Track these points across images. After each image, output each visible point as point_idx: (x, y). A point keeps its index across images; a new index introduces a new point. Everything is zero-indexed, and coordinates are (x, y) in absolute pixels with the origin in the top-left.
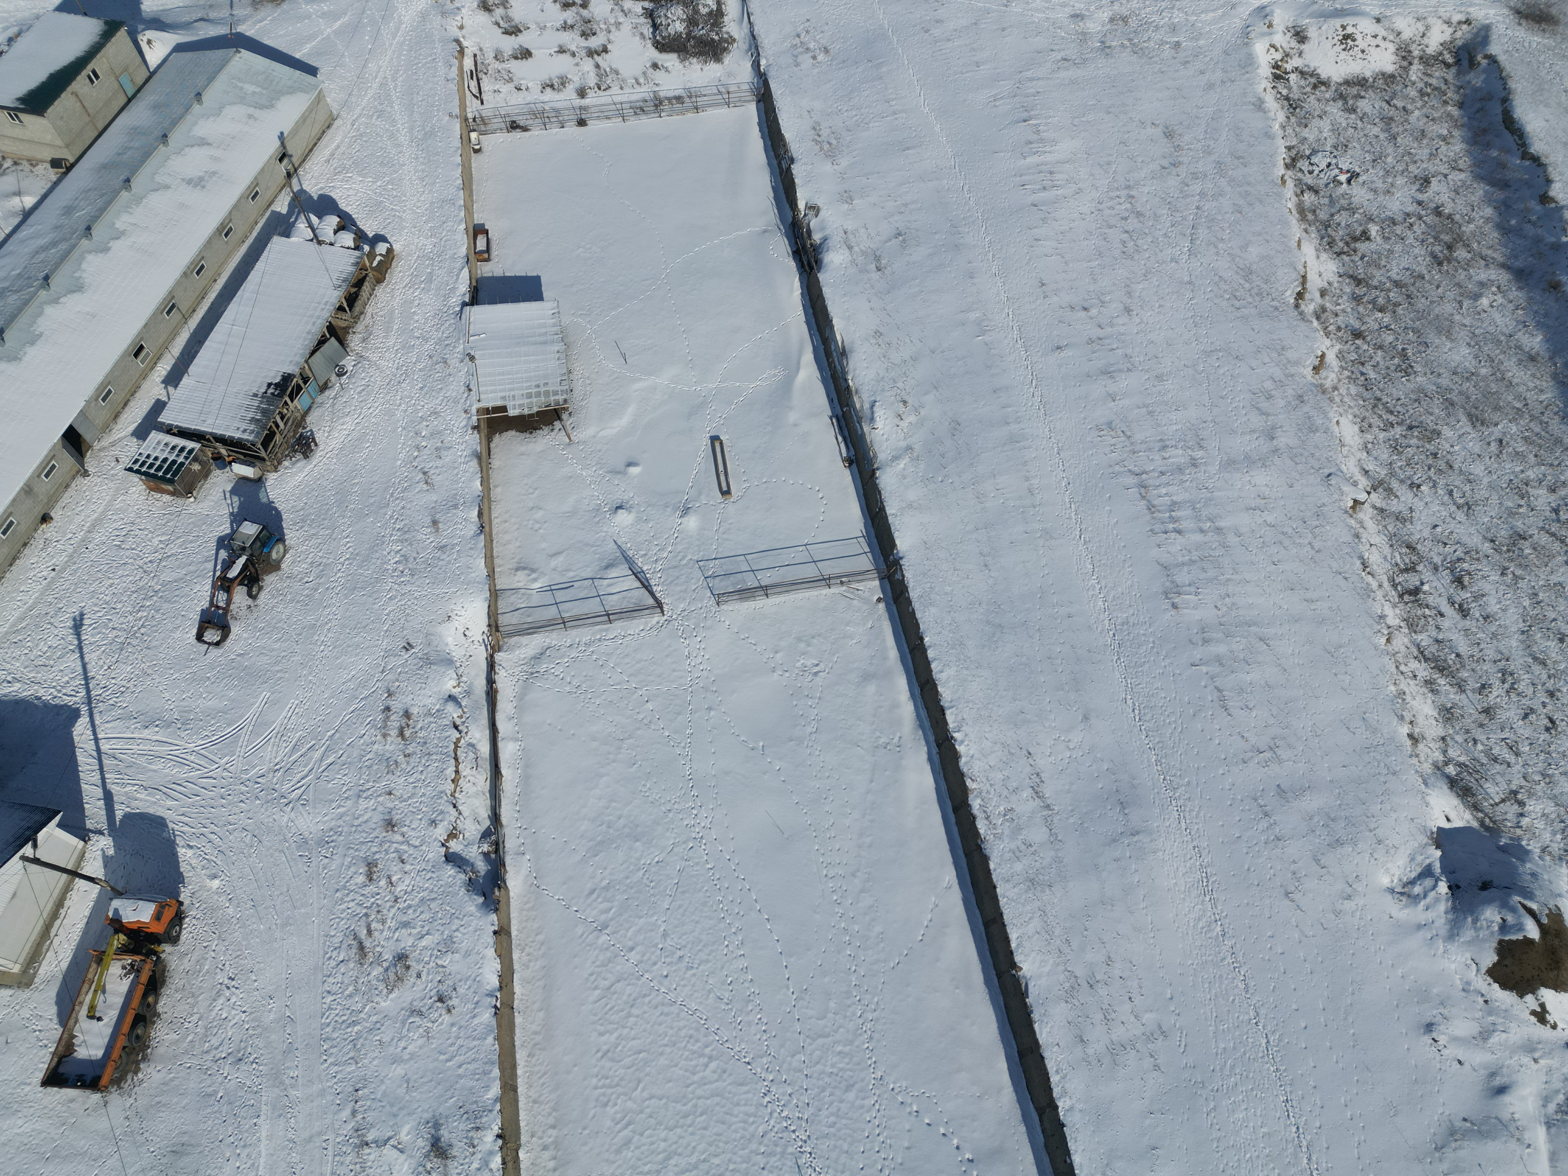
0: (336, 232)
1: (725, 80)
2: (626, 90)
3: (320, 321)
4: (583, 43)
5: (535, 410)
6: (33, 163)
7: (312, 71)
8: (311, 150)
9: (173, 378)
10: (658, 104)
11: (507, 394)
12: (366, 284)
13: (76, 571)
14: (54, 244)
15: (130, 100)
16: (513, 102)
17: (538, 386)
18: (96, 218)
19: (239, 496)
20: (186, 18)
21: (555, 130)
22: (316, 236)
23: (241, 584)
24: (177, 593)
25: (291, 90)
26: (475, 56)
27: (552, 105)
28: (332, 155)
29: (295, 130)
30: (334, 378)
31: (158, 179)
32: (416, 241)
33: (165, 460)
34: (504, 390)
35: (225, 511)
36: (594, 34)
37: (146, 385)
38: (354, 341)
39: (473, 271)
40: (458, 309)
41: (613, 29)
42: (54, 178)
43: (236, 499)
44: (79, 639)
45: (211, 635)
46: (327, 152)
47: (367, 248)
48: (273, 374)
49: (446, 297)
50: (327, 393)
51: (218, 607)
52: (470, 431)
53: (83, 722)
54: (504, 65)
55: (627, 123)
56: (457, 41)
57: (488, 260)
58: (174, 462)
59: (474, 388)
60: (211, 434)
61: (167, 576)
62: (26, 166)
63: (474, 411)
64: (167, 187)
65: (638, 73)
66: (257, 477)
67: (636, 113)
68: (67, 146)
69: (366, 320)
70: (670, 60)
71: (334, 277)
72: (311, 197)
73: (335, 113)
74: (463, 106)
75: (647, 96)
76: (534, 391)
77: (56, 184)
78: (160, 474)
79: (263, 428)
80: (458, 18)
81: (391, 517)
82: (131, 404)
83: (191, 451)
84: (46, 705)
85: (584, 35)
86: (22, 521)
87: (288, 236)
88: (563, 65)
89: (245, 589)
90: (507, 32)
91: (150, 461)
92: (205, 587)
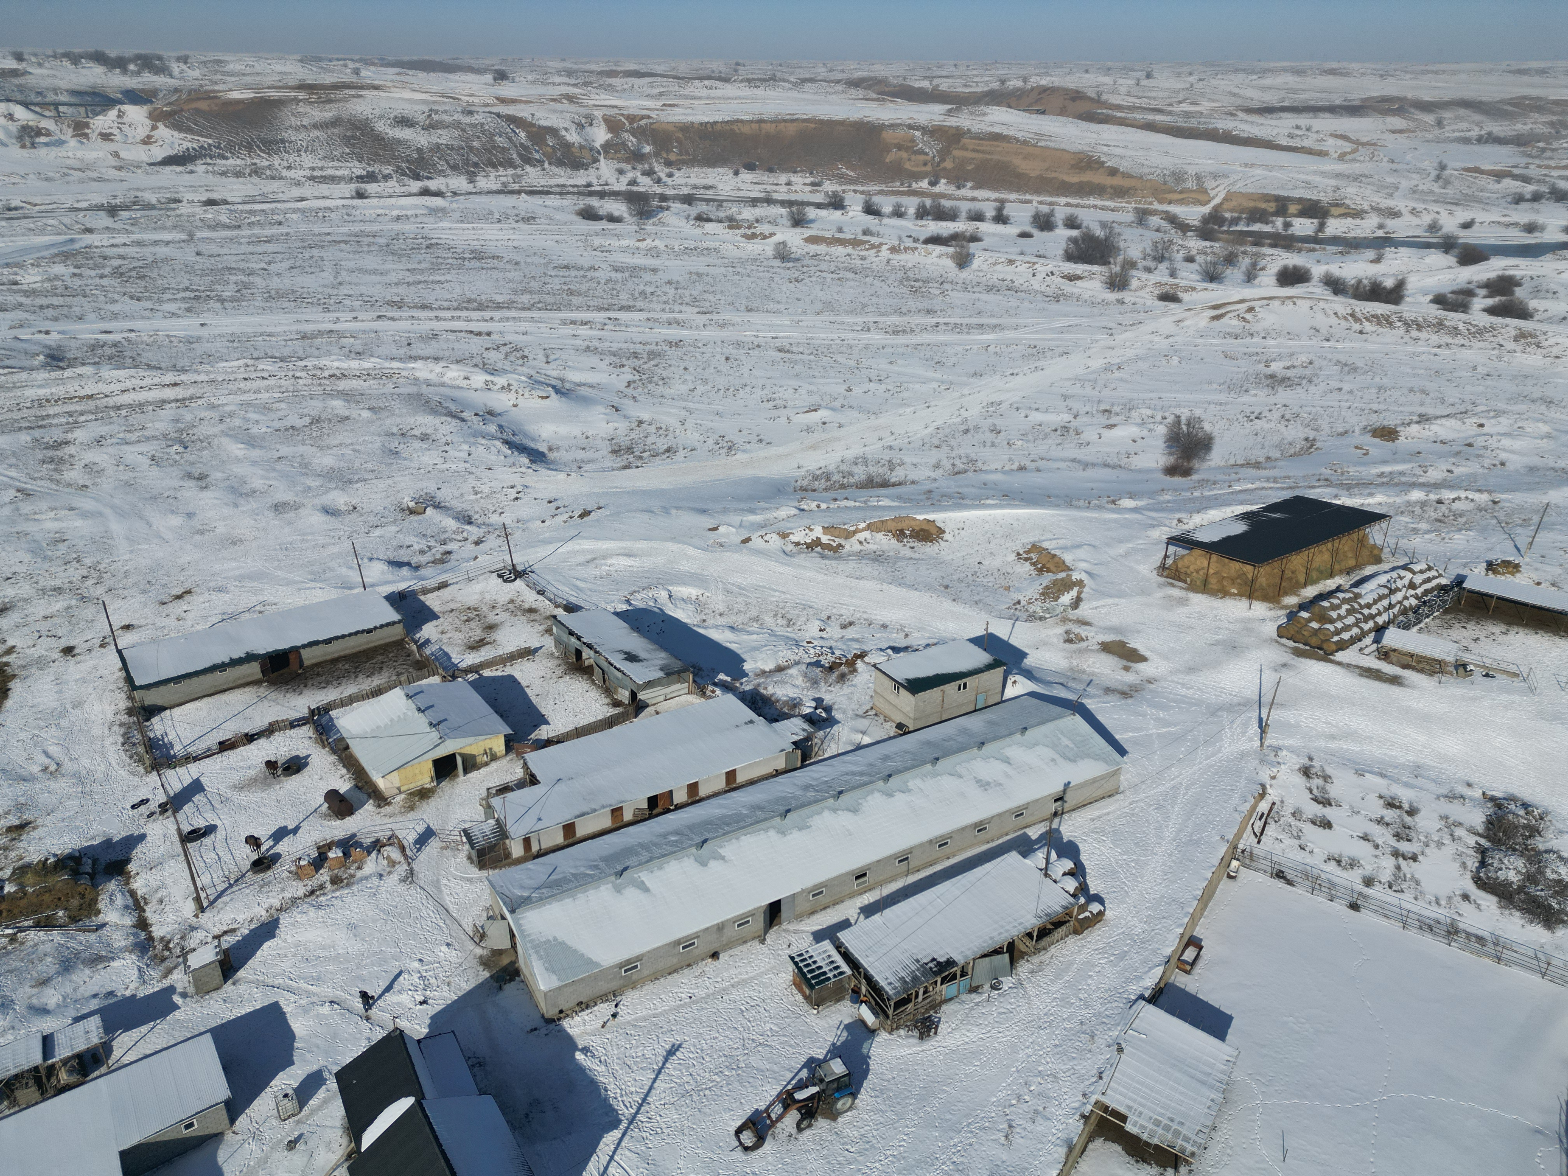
0: (1064, 874)
1: (1548, 949)
2: (1419, 903)
3: (1006, 935)
4: (1393, 842)
5: (1155, 1141)
6: (887, 719)
7: (1122, 751)
8: (1084, 805)
9: (869, 911)
10: (1452, 932)
11: (1136, 1106)
12: (1064, 928)
13: (703, 1009)
14: (861, 774)
15: (975, 711)
16: (1290, 856)
17: (1172, 1120)
18: (899, 772)
19: (850, 1034)
20: (1052, 679)
21: (1320, 900)
22: (1046, 868)
23: (799, 1110)
24: (751, 1080)
25: (1097, 757)
26: (1274, 804)
27: (1330, 876)
28: (1100, 817)
29: (1082, 786)
30: (987, 987)
31: (958, 768)
32: (1129, 918)
33: (820, 968)
34: (1134, 1101)
35: (831, 1039)
36: (1409, 840)
37: (848, 903)
38: (1023, 968)
39: (1168, 974)
40: (1133, 997)
41: (1432, 845)
42: (892, 734)
43: (845, 1034)
44: (664, 1064)
45: (748, 1138)
46: (1097, 813)
47: (1082, 900)
48: (941, 953)
49: (1128, 981)
50: (973, 996)
51: (769, 1116)
52: (1077, 1117)
53: (616, 1134)
54: (1298, 823)
55: (1407, 932)
56: (1263, 786)
57: (1188, 972)
58: (825, 973)
59: (1106, 1079)
60: (865, 969)
61: (754, 1061)
62: (881, 719)
63: (1093, 1099)
64: (961, 777)
65: (1443, 893)
66: (873, 1028)
67: (1421, 928)
68: (915, 719)
69: (1044, 957)
70: (1489, 901)
71: (1041, 907)
72: (1062, 838)
73: (1122, 788)
74: (1239, 835)
75: (1442, 919)
76: (1165, 1121)
77: (890, 738)
78: (809, 976)
79: (905, 990)
80: (1275, 770)
81: (955, 1145)
82: (829, 910)
83: (841, 973)
84: (606, 1100)
85: (1398, 836)
86: (702, 947)
87: (1024, 857)
88: (1363, 850)
89: (799, 1116)
90: (1316, 800)
91: (810, 961)
92: (772, 1091)
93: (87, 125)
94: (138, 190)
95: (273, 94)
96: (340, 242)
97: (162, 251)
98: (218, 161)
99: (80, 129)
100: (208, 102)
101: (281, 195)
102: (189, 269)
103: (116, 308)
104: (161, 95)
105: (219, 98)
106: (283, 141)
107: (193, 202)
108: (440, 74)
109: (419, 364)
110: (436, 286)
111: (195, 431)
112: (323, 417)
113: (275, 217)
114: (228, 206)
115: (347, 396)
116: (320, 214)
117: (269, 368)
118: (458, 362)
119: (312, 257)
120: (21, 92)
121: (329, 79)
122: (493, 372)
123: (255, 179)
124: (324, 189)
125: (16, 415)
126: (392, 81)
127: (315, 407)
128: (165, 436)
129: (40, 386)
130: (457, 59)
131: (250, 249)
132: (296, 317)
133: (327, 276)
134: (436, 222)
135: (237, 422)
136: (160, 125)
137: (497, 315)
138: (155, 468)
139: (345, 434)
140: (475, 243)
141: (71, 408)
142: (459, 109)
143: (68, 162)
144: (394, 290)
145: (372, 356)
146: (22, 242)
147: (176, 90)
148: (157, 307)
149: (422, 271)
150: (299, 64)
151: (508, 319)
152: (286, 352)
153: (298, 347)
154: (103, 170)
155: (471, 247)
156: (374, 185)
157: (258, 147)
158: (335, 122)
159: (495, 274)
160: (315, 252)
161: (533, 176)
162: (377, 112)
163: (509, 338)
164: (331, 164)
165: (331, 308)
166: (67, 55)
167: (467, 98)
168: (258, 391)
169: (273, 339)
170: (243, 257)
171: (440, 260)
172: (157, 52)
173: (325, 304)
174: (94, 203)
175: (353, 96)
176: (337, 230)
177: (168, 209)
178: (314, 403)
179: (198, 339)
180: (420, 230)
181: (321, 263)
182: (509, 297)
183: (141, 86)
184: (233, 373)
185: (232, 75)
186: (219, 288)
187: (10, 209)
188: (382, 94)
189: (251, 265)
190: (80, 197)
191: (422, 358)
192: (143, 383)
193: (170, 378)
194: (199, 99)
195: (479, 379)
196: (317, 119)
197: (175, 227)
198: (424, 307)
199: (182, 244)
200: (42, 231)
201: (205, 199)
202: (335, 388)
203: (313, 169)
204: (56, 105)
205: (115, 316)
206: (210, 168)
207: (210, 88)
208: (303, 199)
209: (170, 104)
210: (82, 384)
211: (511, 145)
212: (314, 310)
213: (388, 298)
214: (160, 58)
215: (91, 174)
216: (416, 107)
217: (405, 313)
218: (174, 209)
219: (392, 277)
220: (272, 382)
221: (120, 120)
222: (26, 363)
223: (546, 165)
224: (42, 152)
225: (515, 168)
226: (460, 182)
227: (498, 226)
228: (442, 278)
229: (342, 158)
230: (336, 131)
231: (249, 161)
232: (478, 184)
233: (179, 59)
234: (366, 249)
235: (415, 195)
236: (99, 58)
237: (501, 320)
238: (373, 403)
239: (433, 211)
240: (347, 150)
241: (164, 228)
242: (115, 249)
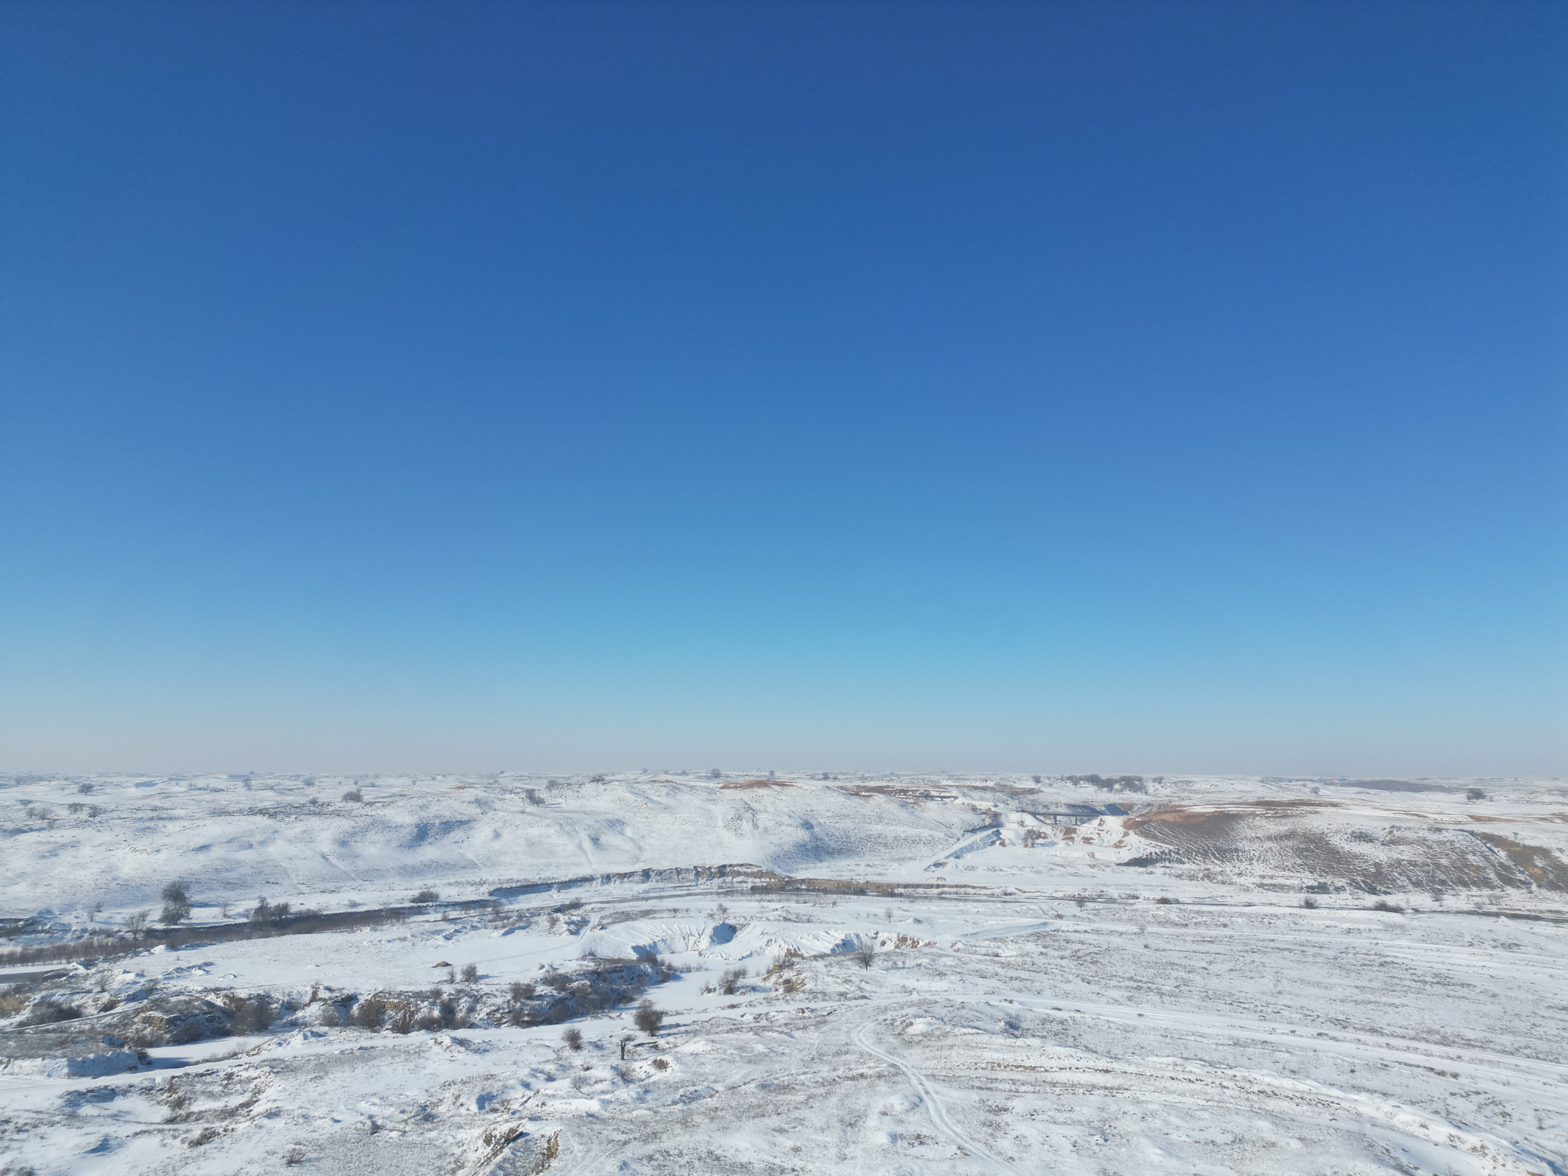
93: (1074, 831)
94: (1104, 885)
95: (1233, 809)
96: (1283, 950)
97: (1116, 941)
98: (1176, 865)
99: (1069, 834)
100: (1174, 814)
101: (1229, 899)
102: (1136, 960)
103: (1068, 987)
104: (1136, 808)
105: (1184, 811)
106: (1237, 850)
107: (1148, 899)
108: (1405, 793)
109: (1363, 1097)
110: (1389, 1009)
111: (1117, 1124)
112: (1247, 1137)
113: (1221, 919)
114: (1179, 906)
115: (1274, 1117)
116: (1266, 920)
117: (1197, 1071)
118: (1413, 1103)
119: (1253, 962)
120: (1033, 805)
121: (1287, 797)
122: (1461, 1125)
123: (1206, 883)
124: (1272, 897)
125: (973, 1074)
126: (1352, 799)
127: (1239, 1124)
128: (1089, 1123)
129: (996, 1050)
130: (1425, 779)
131: (1194, 947)
132: (1230, 1021)
133: (1267, 983)
134: (1392, 939)
135: (1158, 1123)
136: (1131, 832)
137: (1467, 1053)
138: (1074, 1155)
139: (1269, 1163)
140: (1440, 966)
141: (1016, 1076)
142: (1425, 827)
143: (1055, 859)
144: (1339, 1007)
145: (1308, 1077)
146: (1009, 921)
147: (1149, 805)
148: (1103, 992)
149: (1373, 990)
150: (1260, 784)
151: (1481, 1061)
152: (1216, 1057)
153: (1229, 1053)
154: (1080, 867)
155: (1434, 971)
156: (1326, 896)
157: (1213, 854)
158: (1290, 836)
159: (1465, 1004)
160: (1257, 957)
161: (1515, 898)
162: (1334, 827)
163: (1482, 1086)
164: (1281, 874)
165: (1268, 1017)
166: (1070, 778)
167: (1435, 816)
168: (1182, 1094)
169: (1204, 1040)
170: (1186, 954)
171: (1395, 981)
172: (1139, 775)
173: (1261, 1011)
174: (1068, 893)
175: (1310, 812)
176: (1281, 937)
177: (1126, 904)
178: (1239, 1119)
179: (1134, 1029)
180: (1373, 946)
181: (1261, 968)
182: (1483, 1034)
183: (1121, 801)
184: (1162, 1069)
185: (1198, 793)
186: (1160, 981)
187: (1006, 894)
188: (1340, 810)
189: (1192, 963)
190: (1058, 888)
191: (1368, 1091)
192: (1079, 1064)
193: (1103, 1063)
194: (1167, 812)
195: (1441, 1130)
196: (1272, 832)
197: (1130, 920)
198: (1373, 1031)
199: (1134, 937)
200: (1025, 914)
201: (1159, 897)
202: (1263, 1106)
203: (1263, 877)
204: (1055, 815)
205: (1067, 995)
206: (1167, 871)
207: (1177, 803)
208: (1250, 905)
209: (1142, 815)
210: (1029, 1055)
211: (1486, 864)
212: (1250, 1016)
213: (1332, 1015)
214: (1140, 779)
215: (1070, 870)
216: (1376, 824)
217: (1350, 1034)
218: (1131, 904)
219: (1338, 993)
220: (1198, 1086)
221: (1100, 828)
222: (989, 1027)
223: (1534, 887)
224: (1038, 850)
225: (1493, 888)
226: (1424, 900)
227: (1470, 949)
228: (1396, 1001)
229: (1294, 868)
230: (1290, 843)
231: (1203, 866)
232: (1444, 903)
233: (1154, 780)
234: (1311, 959)
235: (1370, 909)
236: (1094, 780)
237: (1472, 1061)
238: (1305, 1133)
239: (1390, 928)
240: (1300, 862)
241: (1120, 920)
242: (1077, 935)
